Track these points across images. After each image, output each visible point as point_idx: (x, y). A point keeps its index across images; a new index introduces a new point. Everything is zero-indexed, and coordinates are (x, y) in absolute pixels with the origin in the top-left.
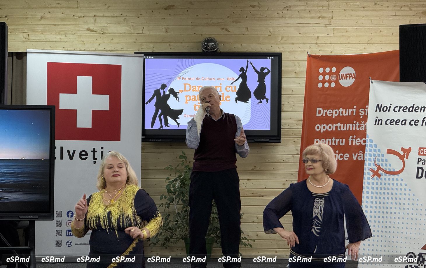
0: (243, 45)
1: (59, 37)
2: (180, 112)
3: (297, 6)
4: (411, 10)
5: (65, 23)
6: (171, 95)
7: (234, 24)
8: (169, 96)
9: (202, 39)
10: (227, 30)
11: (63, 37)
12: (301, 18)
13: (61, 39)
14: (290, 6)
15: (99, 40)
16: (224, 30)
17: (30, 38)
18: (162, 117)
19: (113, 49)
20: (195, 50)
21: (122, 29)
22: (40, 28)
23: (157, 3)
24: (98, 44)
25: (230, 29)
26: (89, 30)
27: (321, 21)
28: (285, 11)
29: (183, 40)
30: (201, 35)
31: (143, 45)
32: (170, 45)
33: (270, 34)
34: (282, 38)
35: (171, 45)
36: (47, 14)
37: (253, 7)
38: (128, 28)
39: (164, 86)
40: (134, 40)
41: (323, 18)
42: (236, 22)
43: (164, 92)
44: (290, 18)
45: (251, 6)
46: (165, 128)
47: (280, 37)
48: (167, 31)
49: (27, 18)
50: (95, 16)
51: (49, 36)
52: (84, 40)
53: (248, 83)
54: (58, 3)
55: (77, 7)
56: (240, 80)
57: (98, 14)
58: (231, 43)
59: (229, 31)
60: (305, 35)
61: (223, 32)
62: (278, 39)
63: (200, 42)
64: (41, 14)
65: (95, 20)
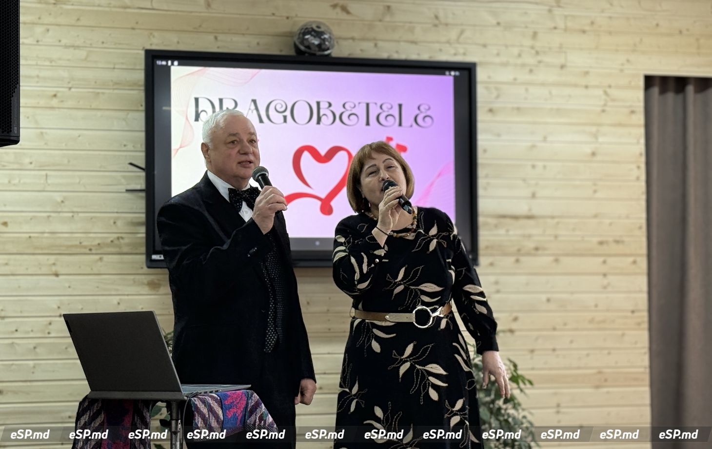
0: (380, 44)
9: (297, 27)
10: (345, 9)
15: (46, 19)
19: (78, 42)
24: (43, 28)
25: (353, 7)
29: (248, 29)
30: (288, 18)
31: (154, 37)
32: (216, 38)
33: (437, 22)
34: (462, 32)
35: (219, 38)
47: (457, 31)
48: (209, 5)
58: (353, 39)
59: (348, 12)
60: (509, 27)
61: (338, 14)
62: (453, 34)
63: (290, 35)
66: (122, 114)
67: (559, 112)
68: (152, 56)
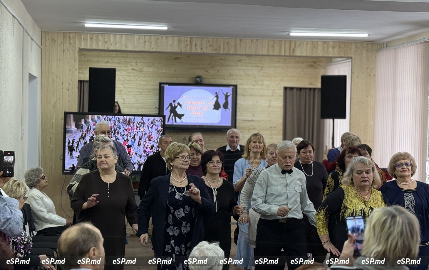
2: (183, 115)
3: (245, 60)
4: (303, 63)
6: (179, 106)
7: (211, 68)
8: (177, 106)
9: (195, 76)
10: (207, 72)
12: (247, 66)
14: (241, 60)
15: (138, 75)
18: (173, 118)
19: (145, 80)
20: (191, 82)
21: (151, 69)
23: (170, 56)
25: (209, 71)
26: (133, 69)
27: (257, 68)
28: (238, 62)
29: (184, 76)
32: (177, 79)
33: (230, 74)
34: (236, 77)
36: (110, 60)
37: (221, 59)
38: (154, 69)
39: (174, 101)
40: (158, 76)
41: (258, 66)
42: (213, 67)
43: (175, 104)
44: (241, 66)
46: (175, 123)
48: (175, 71)
50: (136, 62)
53: (219, 100)
54: (116, 54)
55: (127, 57)
56: (216, 99)
57: (138, 61)
58: (209, 78)
60: (248, 75)
61: (205, 73)
62: (234, 77)
63: (193, 78)
64: (107, 60)
65: (136, 64)
66: (155, 96)
67: (261, 96)
68: (161, 84)
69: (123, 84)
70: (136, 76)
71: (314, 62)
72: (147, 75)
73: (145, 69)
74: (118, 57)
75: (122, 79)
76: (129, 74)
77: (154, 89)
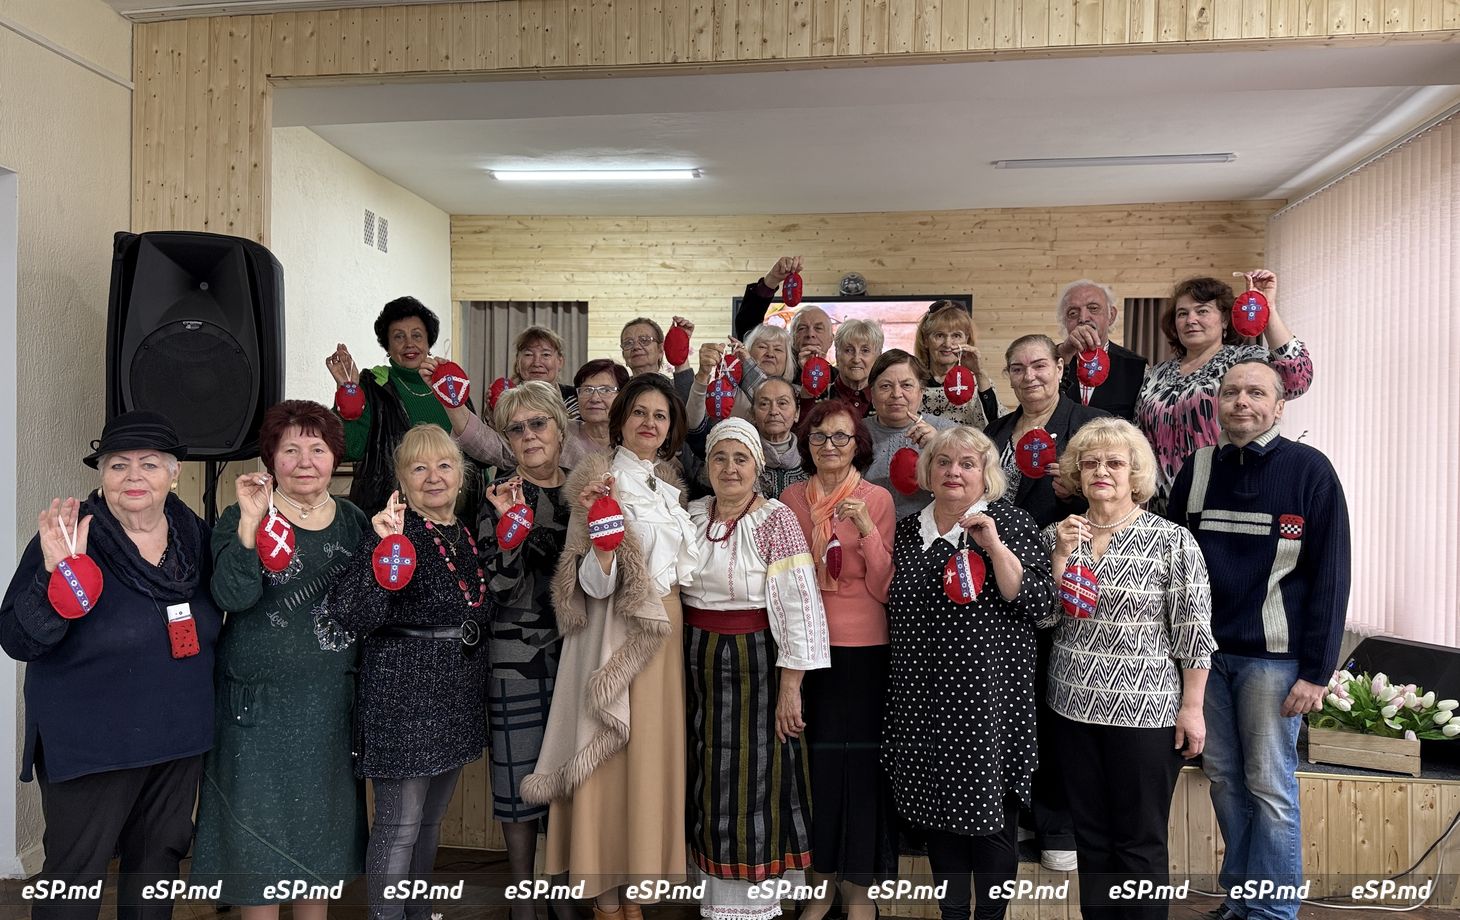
0: (906, 286)
1: (619, 277)
3: (997, 221)
4: (1190, 224)
5: (625, 256)
7: (892, 253)
10: (881, 263)
11: (625, 277)
12: (1004, 240)
13: (621, 280)
14: (985, 221)
15: (679, 281)
16: (876, 263)
17: (576, 279)
19: (700, 295)
20: (829, 295)
21: (715, 263)
22: (590, 264)
23: (770, 222)
24: (677, 287)
25: (886, 261)
26: (664, 265)
27: (1036, 244)
28: (976, 231)
30: (839, 271)
33: (950, 267)
34: (971, 274)
36: (601, 242)
37: (924, 224)
38: (724, 263)
40: (734, 282)
41: (1041, 240)
42: (896, 250)
44: (985, 240)
45: (920, 223)
47: (967, 274)
49: (570, 249)
50: (673, 244)
51: (603, 276)
52: (657, 282)
54: (618, 225)
55: (647, 231)
57: (678, 241)
58: (886, 283)
59: (883, 265)
61: (876, 267)
62: (964, 275)
64: (592, 242)
65: (674, 251)
69: (636, 310)
70: (672, 285)
71: (1228, 217)
72: (703, 281)
73: (701, 264)
74: (622, 232)
75: (633, 296)
76: (650, 281)
77: (722, 322)
